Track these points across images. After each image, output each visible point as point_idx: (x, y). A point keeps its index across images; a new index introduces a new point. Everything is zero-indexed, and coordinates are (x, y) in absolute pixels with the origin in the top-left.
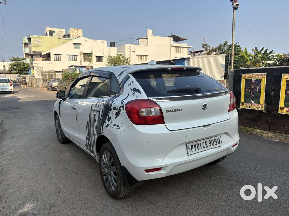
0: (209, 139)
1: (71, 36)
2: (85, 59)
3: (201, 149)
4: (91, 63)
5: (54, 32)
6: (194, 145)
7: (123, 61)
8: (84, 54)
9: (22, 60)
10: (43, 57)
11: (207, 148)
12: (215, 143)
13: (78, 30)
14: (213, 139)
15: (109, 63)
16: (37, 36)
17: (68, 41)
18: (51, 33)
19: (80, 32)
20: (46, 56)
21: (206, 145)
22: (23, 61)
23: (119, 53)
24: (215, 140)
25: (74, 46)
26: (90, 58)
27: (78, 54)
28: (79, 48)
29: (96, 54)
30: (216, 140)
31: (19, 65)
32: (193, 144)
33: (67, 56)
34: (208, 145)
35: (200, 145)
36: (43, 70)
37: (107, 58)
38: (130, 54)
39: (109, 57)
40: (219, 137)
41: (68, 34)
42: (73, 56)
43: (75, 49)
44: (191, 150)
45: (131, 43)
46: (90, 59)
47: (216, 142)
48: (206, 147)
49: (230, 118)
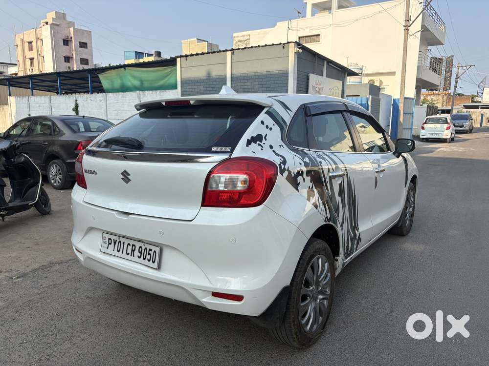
0: (141, 244)
3: (122, 253)
6: (114, 240)
11: (132, 258)
12: (148, 257)
14: (149, 247)
21: (133, 251)
24: (150, 252)
30: (152, 253)
32: (113, 237)
34: (137, 253)
35: (122, 245)
40: (157, 250)
44: (107, 246)
47: (150, 256)
48: (131, 255)
49: (192, 220)
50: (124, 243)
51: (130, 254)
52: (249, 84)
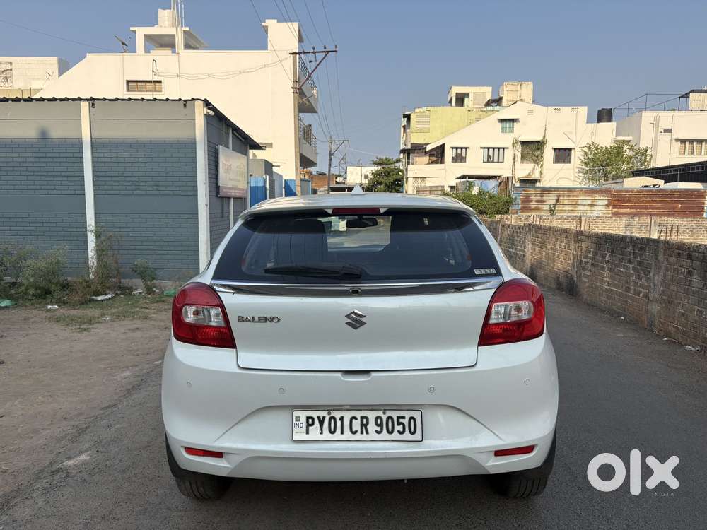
0: (380, 413)
1: (504, 102)
2: (524, 157)
3: (342, 433)
4: (538, 165)
5: (467, 95)
6: (319, 418)
7: (630, 157)
8: (524, 143)
9: (395, 163)
10: (430, 153)
11: (364, 437)
12: (399, 428)
13: (522, 86)
14: (395, 414)
15: (587, 164)
16: (425, 109)
17: (489, 115)
18: (461, 99)
19: (527, 90)
20: (437, 152)
21: (364, 425)
22: (397, 165)
23: (620, 138)
24: (401, 420)
25: (499, 125)
26: (537, 154)
27: (509, 144)
28: (511, 130)
29: (554, 142)
30: (405, 421)
31: (387, 174)
32: (315, 414)
33: (482, 150)
34: (372, 427)
35: (339, 423)
36: (427, 185)
37: (583, 153)
38: (656, 136)
39: (589, 148)
40: (417, 415)
41: (497, 97)
42: (496, 150)
43: (502, 132)
44: (304, 429)
45: (663, 105)
46: (537, 157)
47: (401, 426)
48: (362, 433)
49: (473, 366)
50: (342, 419)
51: (359, 432)
52: (126, 155)
